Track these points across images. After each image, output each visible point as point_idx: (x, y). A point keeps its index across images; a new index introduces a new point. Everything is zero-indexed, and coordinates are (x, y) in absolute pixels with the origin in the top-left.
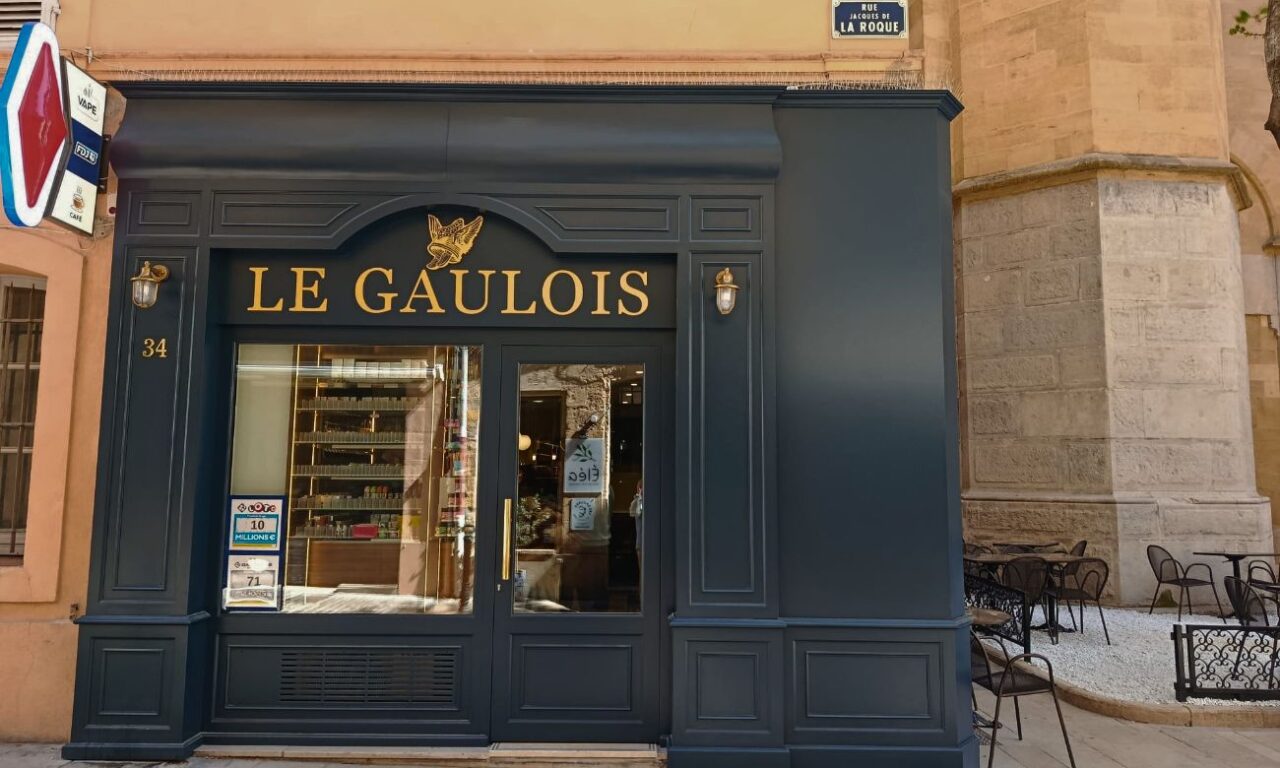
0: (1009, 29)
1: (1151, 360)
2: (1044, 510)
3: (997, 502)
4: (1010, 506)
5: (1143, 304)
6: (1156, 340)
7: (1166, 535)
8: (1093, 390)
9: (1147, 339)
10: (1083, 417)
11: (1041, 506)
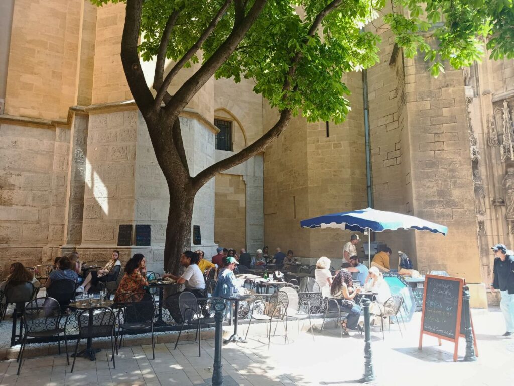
0: (114, 41)
1: (156, 188)
2: (105, 252)
3: (89, 249)
4: (94, 251)
5: (155, 164)
6: (159, 179)
7: (154, 261)
8: (130, 199)
9: (155, 179)
10: (126, 211)
11: (105, 251)
